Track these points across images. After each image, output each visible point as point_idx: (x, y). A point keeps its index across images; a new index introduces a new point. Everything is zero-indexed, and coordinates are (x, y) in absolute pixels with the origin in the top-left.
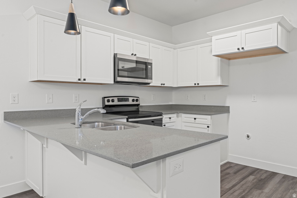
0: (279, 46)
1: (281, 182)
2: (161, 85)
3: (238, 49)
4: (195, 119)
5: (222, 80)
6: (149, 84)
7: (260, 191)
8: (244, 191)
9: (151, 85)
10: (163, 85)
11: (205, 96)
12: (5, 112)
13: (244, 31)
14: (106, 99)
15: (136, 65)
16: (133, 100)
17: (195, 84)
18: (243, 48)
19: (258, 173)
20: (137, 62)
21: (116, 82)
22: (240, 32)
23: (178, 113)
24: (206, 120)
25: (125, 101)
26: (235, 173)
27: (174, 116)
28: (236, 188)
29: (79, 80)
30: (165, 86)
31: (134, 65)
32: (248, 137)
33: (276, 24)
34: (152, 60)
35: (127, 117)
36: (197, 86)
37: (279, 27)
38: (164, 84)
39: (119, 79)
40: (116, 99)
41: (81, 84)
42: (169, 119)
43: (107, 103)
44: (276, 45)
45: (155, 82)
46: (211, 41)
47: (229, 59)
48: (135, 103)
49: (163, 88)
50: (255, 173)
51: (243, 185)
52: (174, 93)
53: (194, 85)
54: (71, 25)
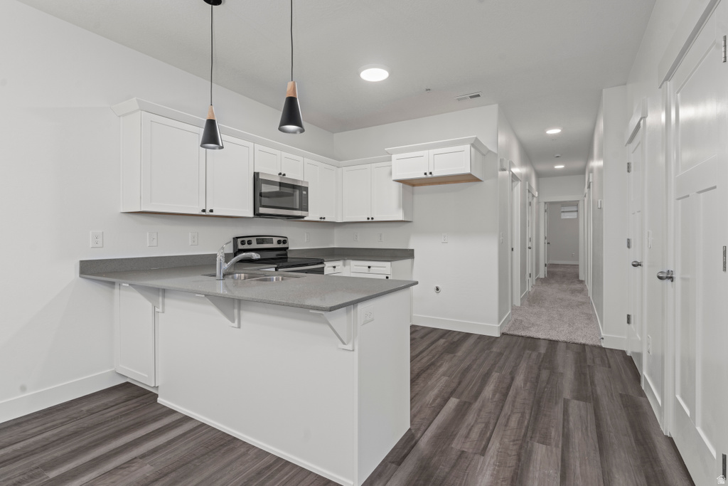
0: (472, 174)
1: (476, 343)
2: (319, 220)
3: (426, 174)
4: (369, 267)
5: (405, 214)
6: (303, 217)
7: (452, 355)
8: (434, 357)
9: (306, 219)
10: (322, 220)
11: (381, 235)
12: (81, 262)
13: (432, 152)
14: (239, 240)
15: (280, 189)
16: (279, 242)
17: (368, 219)
18: (431, 173)
19: (450, 335)
20: (281, 184)
21: (257, 214)
22: (427, 151)
23: (345, 260)
24: (384, 269)
25: (268, 243)
26: (422, 338)
27: (339, 264)
28: (424, 354)
29: (204, 211)
30: (325, 220)
31: (276, 189)
32: (437, 289)
33: (469, 146)
34: (307, 183)
35: (276, 266)
36: (371, 222)
37: (472, 148)
38: (324, 218)
39: (262, 210)
40: (254, 240)
41: (206, 217)
42: (332, 268)
43: (240, 247)
44: (468, 171)
45: (312, 215)
46: (390, 160)
47: (413, 185)
48: (282, 246)
49: (322, 223)
50: (446, 336)
51: (432, 350)
52: (336, 232)
53: (366, 220)
54: (211, 136)
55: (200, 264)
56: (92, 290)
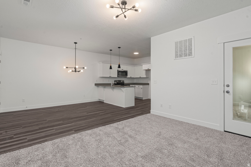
4: (139, 86)
5: (146, 76)
12: (95, 84)
14: (115, 81)
21: (118, 77)
22: (148, 65)
23: (135, 85)
25: (120, 82)
34: (127, 71)
36: (140, 78)
39: (119, 76)
40: (118, 81)
41: (110, 77)
45: (128, 76)
46: (142, 66)
48: (123, 82)
49: (131, 78)
54: (111, 68)
55: (109, 85)
56: (96, 87)
